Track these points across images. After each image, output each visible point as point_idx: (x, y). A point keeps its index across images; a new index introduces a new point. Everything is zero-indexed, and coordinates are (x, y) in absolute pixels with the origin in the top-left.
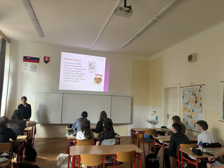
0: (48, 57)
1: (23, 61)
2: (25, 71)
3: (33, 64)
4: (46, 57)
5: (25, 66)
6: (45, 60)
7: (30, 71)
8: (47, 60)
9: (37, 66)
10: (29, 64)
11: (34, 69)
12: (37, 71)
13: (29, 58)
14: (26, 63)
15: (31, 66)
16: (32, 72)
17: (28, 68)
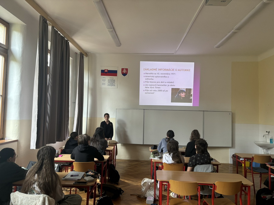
0: (126, 69)
1: (102, 75)
2: (103, 86)
3: (111, 78)
4: (124, 69)
5: (103, 80)
6: (123, 72)
7: (108, 85)
8: (125, 72)
9: (114, 80)
10: (107, 78)
11: (112, 83)
12: (115, 86)
13: (106, 71)
14: (104, 78)
15: (109, 80)
16: (110, 87)
17: (106, 82)
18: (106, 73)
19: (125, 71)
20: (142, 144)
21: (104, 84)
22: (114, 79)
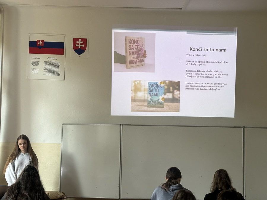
1: (30, 52)
2: (34, 76)
3: (51, 58)
5: (34, 63)
7: (45, 74)
9: (58, 63)
10: (43, 58)
11: (53, 69)
12: (59, 75)
13: (40, 44)
14: (35, 58)
15: (46, 62)
16: (48, 77)
17: (41, 67)
18: (40, 47)
19: (81, 44)
20: (118, 198)
21: (35, 71)
22: (56, 61)
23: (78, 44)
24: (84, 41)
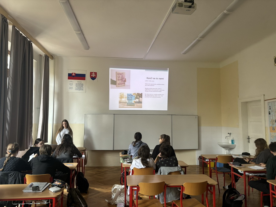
0: (95, 73)
1: (69, 79)
2: (70, 91)
3: (79, 82)
4: (92, 73)
5: (70, 84)
7: (76, 89)
10: (75, 82)
11: (80, 87)
12: (83, 90)
14: (71, 82)
16: (78, 91)
17: (74, 86)
18: (73, 76)
19: (94, 75)
20: (112, 149)
21: (71, 88)
22: (82, 83)
23: (93, 75)
24: (96, 73)
